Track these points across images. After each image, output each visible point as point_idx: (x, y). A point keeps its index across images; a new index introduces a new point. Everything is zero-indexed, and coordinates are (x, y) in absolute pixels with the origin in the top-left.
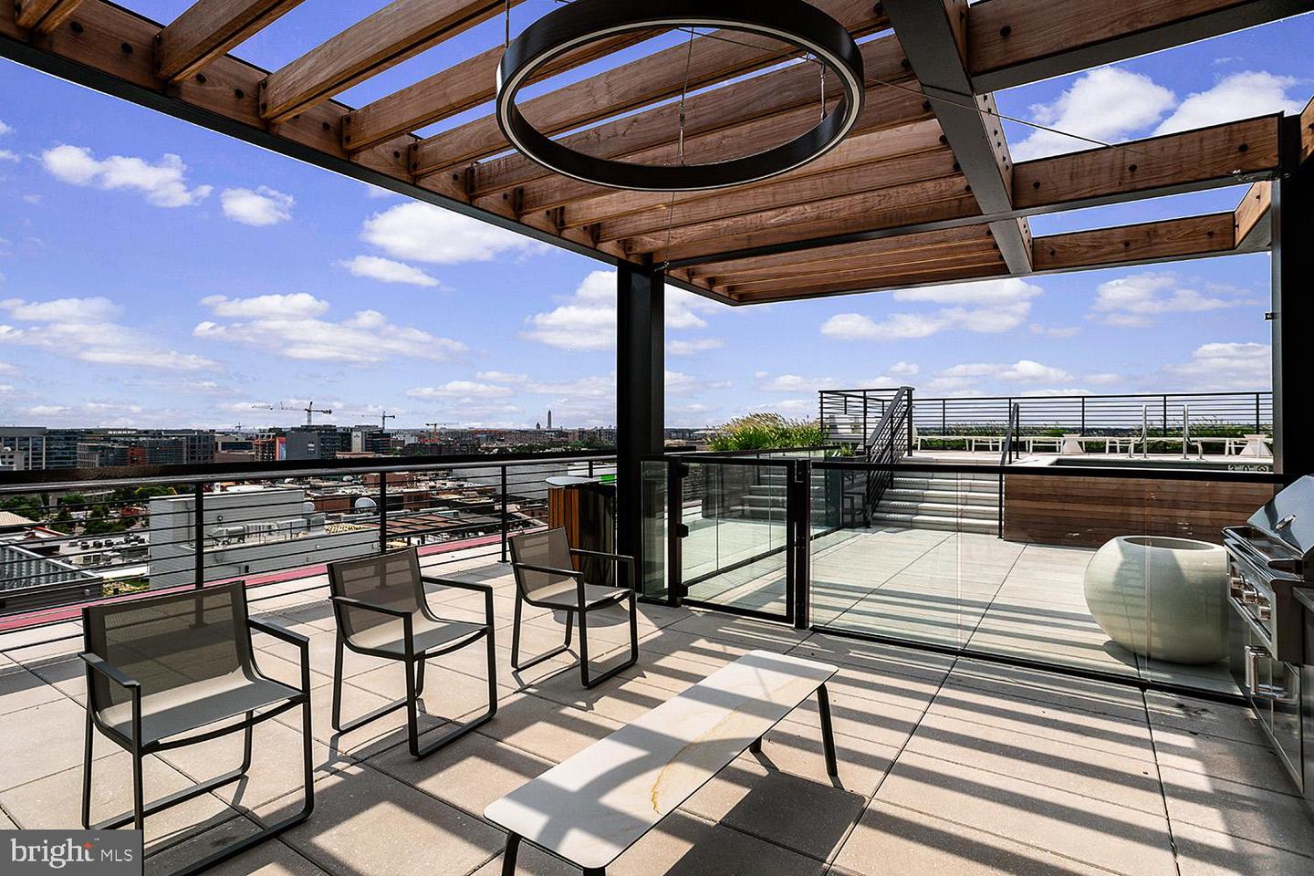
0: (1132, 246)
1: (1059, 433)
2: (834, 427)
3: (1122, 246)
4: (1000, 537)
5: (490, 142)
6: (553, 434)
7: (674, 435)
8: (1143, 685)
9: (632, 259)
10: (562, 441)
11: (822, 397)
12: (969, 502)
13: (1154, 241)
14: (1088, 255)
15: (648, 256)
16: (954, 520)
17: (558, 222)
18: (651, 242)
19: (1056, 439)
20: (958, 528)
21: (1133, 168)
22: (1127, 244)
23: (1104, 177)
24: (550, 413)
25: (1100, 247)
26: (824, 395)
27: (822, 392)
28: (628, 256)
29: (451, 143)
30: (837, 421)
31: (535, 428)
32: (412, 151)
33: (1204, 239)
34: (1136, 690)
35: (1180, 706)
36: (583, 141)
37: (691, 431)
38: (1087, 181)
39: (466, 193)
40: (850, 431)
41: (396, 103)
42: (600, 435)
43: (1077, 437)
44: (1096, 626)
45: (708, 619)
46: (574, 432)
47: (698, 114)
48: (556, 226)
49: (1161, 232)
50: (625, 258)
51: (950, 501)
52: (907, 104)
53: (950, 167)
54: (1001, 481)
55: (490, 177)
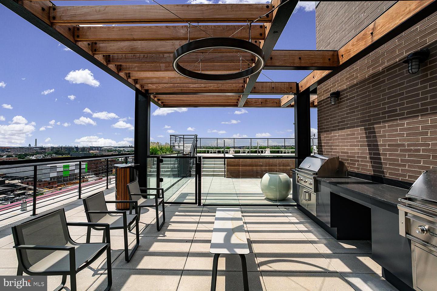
0: (263, 103)
1: (229, 148)
2: (174, 146)
3: (261, 103)
4: (225, 177)
5: (132, 50)
6: (38, 149)
7: (94, 149)
8: (277, 206)
9: (143, 91)
10: (43, 152)
11: (171, 137)
12: (215, 168)
13: (267, 103)
14: (254, 104)
15: (147, 91)
16: (213, 173)
17: (128, 76)
18: (150, 87)
19: (228, 150)
20: (214, 175)
21: (273, 88)
22: (262, 103)
23: (268, 89)
24: (36, 139)
25: (257, 103)
26: (171, 136)
27: (171, 135)
28: (142, 89)
29: (114, 46)
30: (175, 144)
31: (28, 146)
32: (94, 45)
33: (275, 104)
34: (276, 207)
35: (285, 208)
36: (158, 56)
37: (101, 148)
38: (265, 89)
39: (106, 62)
40: (178, 148)
41: (106, 30)
42: (62, 149)
43: (233, 149)
44: (264, 195)
45: (172, 207)
46: (48, 148)
47: (197, 57)
48: (127, 77)
49: (268, 101)
50: (141, 90)
51: (212, 168)
52: (245, 67)
53: (243, 81)
54: (225, 161)
55: (118, 59)
